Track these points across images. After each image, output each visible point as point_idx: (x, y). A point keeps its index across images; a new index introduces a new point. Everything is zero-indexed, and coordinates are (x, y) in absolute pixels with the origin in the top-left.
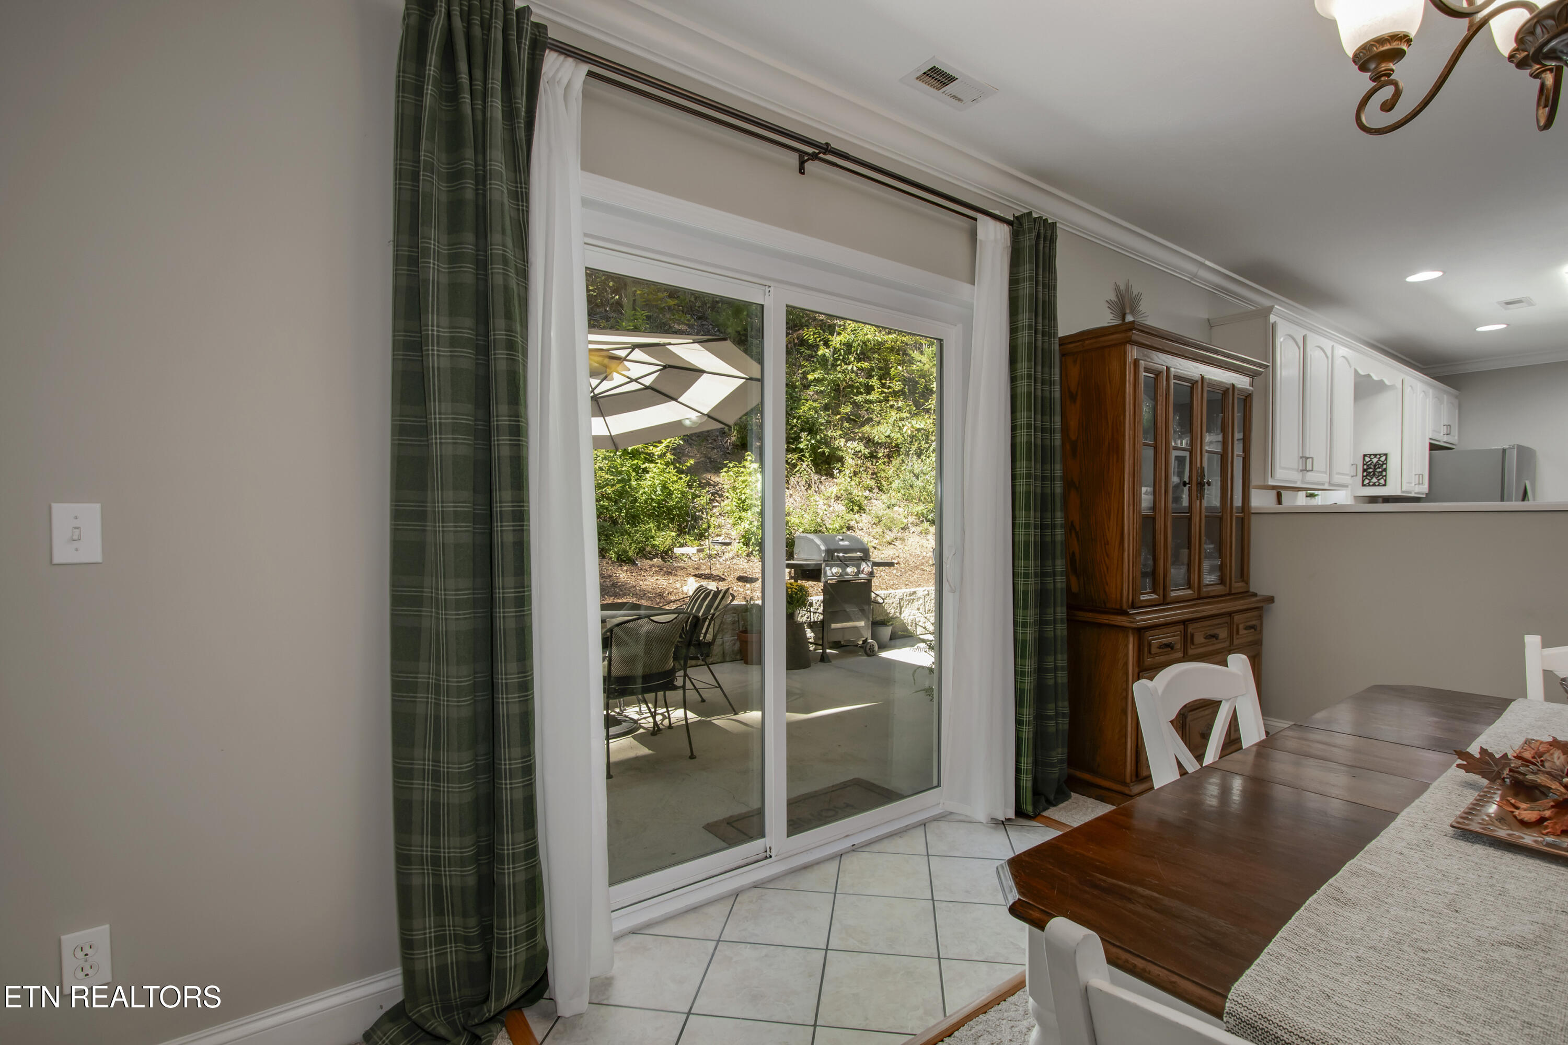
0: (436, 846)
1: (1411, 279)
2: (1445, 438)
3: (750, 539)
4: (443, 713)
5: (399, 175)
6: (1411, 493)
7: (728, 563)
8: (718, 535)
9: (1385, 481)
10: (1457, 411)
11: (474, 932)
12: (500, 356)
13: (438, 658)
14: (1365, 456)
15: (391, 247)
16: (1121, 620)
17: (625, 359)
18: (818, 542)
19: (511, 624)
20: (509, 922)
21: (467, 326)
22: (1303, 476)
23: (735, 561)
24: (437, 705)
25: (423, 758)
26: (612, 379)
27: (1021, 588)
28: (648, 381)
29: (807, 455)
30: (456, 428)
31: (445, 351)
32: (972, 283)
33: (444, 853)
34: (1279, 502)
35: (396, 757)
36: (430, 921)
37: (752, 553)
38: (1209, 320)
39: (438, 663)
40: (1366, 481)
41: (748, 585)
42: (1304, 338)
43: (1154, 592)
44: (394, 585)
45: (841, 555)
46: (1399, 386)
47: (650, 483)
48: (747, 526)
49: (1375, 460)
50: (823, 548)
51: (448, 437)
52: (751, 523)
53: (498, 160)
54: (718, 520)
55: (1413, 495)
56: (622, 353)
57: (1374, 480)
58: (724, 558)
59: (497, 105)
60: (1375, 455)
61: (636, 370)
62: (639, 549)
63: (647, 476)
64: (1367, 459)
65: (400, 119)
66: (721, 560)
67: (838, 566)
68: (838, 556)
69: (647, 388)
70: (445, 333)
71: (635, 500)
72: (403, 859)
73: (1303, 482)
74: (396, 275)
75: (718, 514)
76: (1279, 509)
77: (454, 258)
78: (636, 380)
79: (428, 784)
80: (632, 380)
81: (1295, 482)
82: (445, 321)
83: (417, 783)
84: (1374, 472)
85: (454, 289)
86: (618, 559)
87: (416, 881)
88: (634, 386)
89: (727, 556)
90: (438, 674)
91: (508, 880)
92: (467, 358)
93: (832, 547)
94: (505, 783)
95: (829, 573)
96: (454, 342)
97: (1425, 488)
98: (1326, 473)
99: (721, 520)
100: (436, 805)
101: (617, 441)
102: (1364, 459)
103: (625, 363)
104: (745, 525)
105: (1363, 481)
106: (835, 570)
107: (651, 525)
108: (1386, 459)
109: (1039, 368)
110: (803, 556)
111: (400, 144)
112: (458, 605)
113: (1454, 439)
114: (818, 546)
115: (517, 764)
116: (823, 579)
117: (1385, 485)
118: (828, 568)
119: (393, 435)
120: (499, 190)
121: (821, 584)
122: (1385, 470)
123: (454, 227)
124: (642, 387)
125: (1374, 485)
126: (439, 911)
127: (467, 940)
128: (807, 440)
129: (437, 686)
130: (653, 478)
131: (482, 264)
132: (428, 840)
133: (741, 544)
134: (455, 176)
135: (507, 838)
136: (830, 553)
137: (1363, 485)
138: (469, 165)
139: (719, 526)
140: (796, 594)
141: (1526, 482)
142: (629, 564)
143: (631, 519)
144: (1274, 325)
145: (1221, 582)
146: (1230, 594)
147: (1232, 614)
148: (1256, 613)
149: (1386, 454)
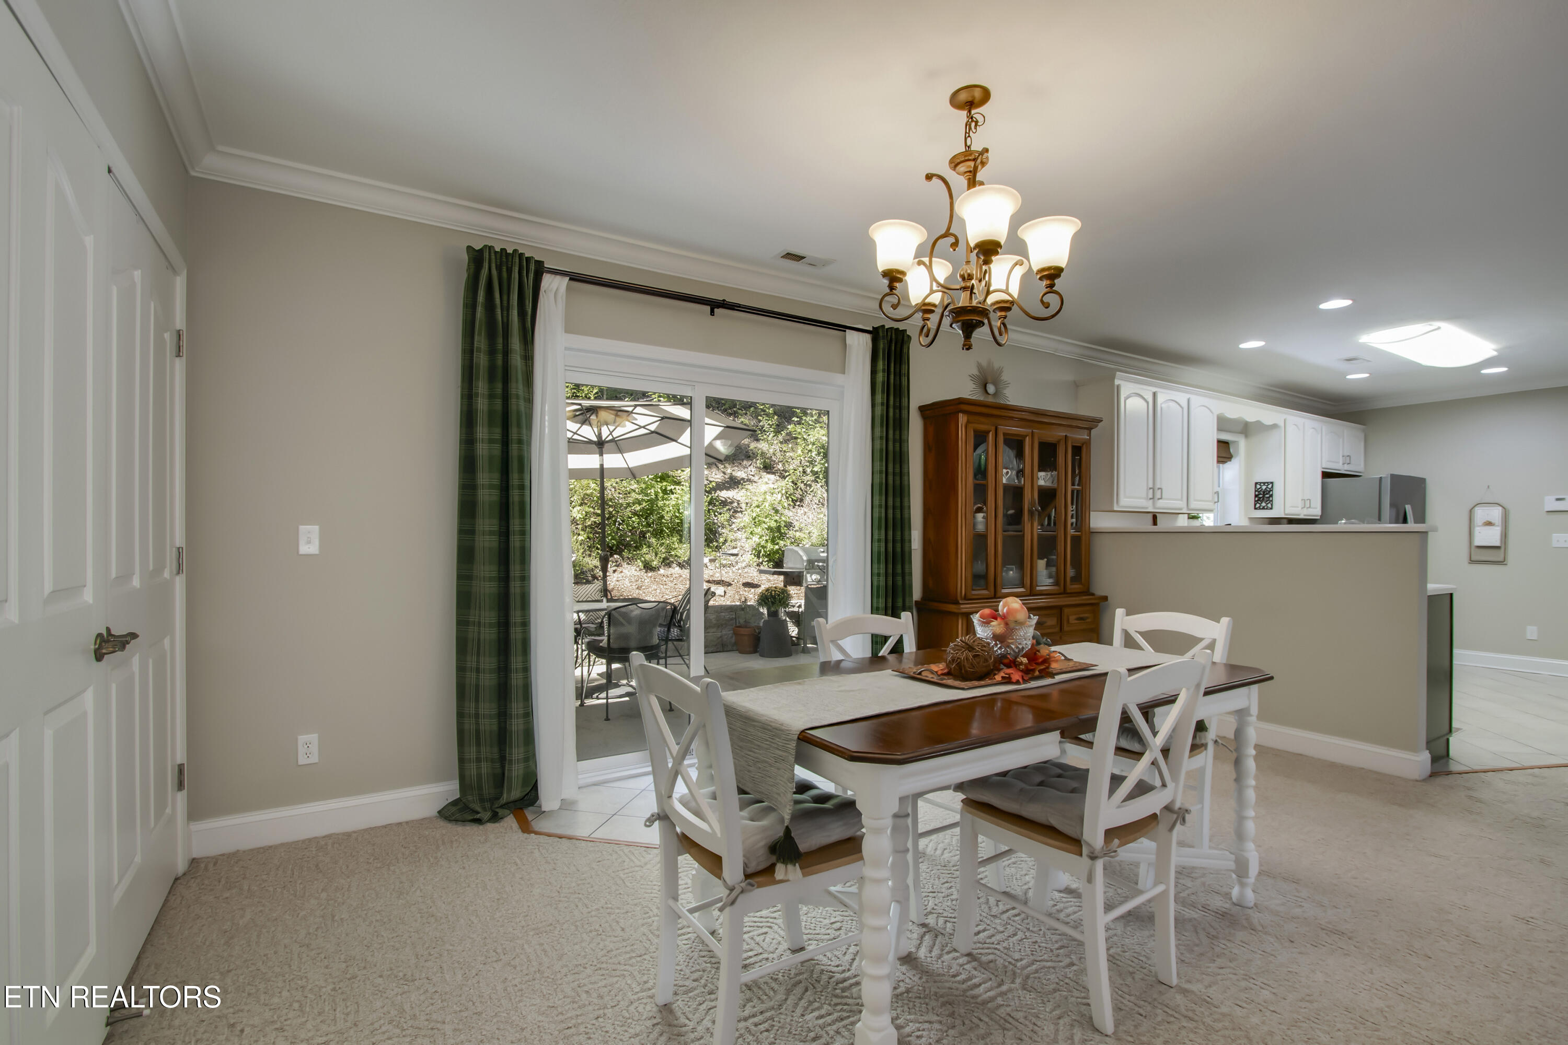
0: (477, 708)
1: (1243, 346)
2: (1346, 467)
3: (760, 552)
4: (482, 637)
5: (464, 351)
6: (1299, 515)
7: (740, 571)
8: (734, 548)
9: (1272, 505)
10: (1362, 444)
11: (496, 756)
12: (514, 448)
13: (480, 607)
14: (1256, 483)
15: (460, 389)
16: (952, 608)
17: (632, 412)
18: (801, 553)
19: (518, 590)
20: (515, 751)
21: (497, 433)
22: (1154, 504)
23: (746, 570)
24: (479, 633)
25: (471, 662)
26: (625, 426)
27: (875, 584)
28: (653, 427)
29: (821, 476)
30: (491, 487)
31: (486, 446)
32: (844, 373)
33: (481, 712)
34: (1155, 523)
35: (458, 660)
36: (473, 749)
37: (762, 563)
38: (1075, 382)
39: (480, 610)
40: (1258, 505)
41: (753, 590)
42: (1155, 394)
43: (986, 589)
44: (458, 569)
45: (821, 564)
46: (1282, 424)
47: (674, 503)
48: (758, 540)
49: (1264, 487)
50: (805, 558)
51: (486, 491)
52: (761, 538)
53: (516, 343)
54: (735, 535)
55: (1302, 517)
56: (630, 409)
57: (1264, 504)
58: (737, 568)
59: (514, 313)
60: (1264, 483)
61: (642, 421)
62: (664, 559)
63: (672, 496)
64: (1258, 486)
65: (465, 322)
66: (734, 569)
67: (817, 573)
68: (818, 566)
69: (652, 432)
70: (486, 437)
71: (662, 517)
72: (460, 715)
73: (1154, 508)
74: (462, 404)
75: (736, 529)
76: (1155, 529)
77: (491, 396)
78: (644, 427)
79: (474, 675)
80: (641, 427)
81: (1147, 508)
82: (486, 430)
83: (468, 674)
84: (1263, 497)
85: (491, 413)
86: (644, 567)
87: (466, 727)
88: (643, 431)
89: (740, 565)
90: (480, 616)
91: (514, 728)
92: (497, 449)
93: (813, 558)
94: (513, 676)
95: (809, 579)
96: (491, 441)
97: (1315, 511)
98: (1181, 500)
99: (739, 535)
100: (477, 686)
101: (635, 472)
102: (1256, 487)
103: (634, 415)
104: (756, 539)
105: (1255, 505)
106: (814, 577)
107: (675, 539)
108: (1272, 486)
109: (891, 432)
110: (790, 565)
111: (465, 336)
112: (490, 579)
113: (1356, 466)
114: (801, 557)
115: (520, 666)
116: (804, 585)
117: (1271, 509)
118: (808, 576)
119: (459, 489)
120: (516, 360)
121: (803, 589)
122: (1271, 496)
123: (491, 378)
124: (648, 431)
125: (1263, 508)
126: (478, 744)
127: (493, 761)
128: (821, 464)
129: (479, 623)
130: (677, 498)
131: (506, 397)
132: (473, 705)
133: (753, 556)
134: (492, 352)
135: (514, 705)
136: (811, 562)
137: (1255, 509)
138: (500, 346)
139: (736, 540)
140: (779, 595)
141: (1406, 506)
142: (654, 571)
143: (658, 534)
144: (1118, 387)
145: (1057, 583)
146: (1064, 593)
147: (1060, 608)
148: (1088, 608)
149: (1272, 483)
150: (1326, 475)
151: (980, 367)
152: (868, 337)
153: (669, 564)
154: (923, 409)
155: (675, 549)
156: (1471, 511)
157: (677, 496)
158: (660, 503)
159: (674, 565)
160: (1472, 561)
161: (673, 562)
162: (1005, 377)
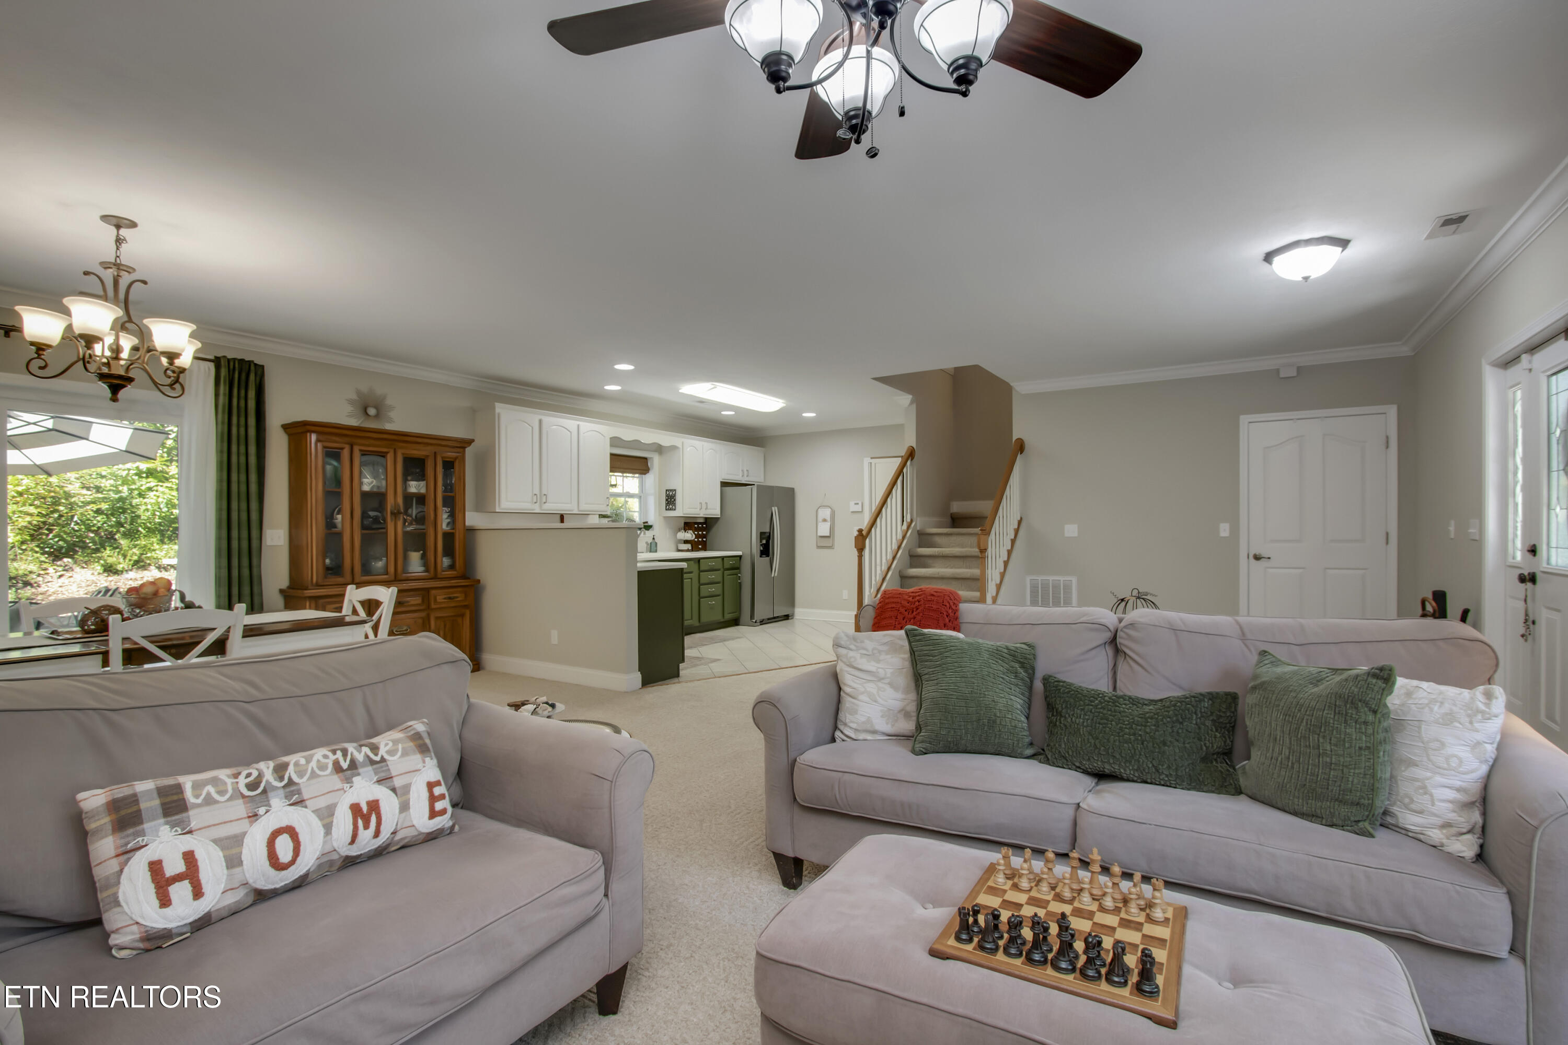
1: (607, 388)
2: (741, 478)
6: (698, 514)
9: (679, 507)
10: (762, 462)
14: (667, 490)
22: (540, 506)
32: (182, 398)
34: (562, 522)
42: (541, 422)
43: (342, 577)
46: (680, 446)
49: (671, 494)
55: (701, 515)
57: (671, 506)
60: (671, 490)
64: (666, 493)
76: (561, 526)
84: (671, 501)
97: (714, 511)
98: (571, 503)
105: (663, 506)
108: (677, 493)
113: (756, 478)
117: (675, 509)
122: (675, 500)
125: (670, 509)
137: (666, 509)
141: (773, 508)
142: (118, 574)
143: (131, 535)
144: (499, 414)
145: (427, 571)
146: (435, 578)
147: (427, 590)
148: (459, 589)
149: (675, 490)
150: (724, 484)
151: (359, 393)
152: (212, 366)
153: (144, 566)
154: (286, 427)
155: (154, 550)
156: (817, 511)
157: (157, 494)
158: (135, 502)
159: (152, 568)
160: (818, 547)
161: (150, 565)
162: (389, 401)
